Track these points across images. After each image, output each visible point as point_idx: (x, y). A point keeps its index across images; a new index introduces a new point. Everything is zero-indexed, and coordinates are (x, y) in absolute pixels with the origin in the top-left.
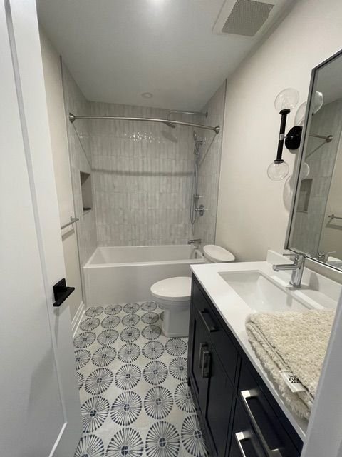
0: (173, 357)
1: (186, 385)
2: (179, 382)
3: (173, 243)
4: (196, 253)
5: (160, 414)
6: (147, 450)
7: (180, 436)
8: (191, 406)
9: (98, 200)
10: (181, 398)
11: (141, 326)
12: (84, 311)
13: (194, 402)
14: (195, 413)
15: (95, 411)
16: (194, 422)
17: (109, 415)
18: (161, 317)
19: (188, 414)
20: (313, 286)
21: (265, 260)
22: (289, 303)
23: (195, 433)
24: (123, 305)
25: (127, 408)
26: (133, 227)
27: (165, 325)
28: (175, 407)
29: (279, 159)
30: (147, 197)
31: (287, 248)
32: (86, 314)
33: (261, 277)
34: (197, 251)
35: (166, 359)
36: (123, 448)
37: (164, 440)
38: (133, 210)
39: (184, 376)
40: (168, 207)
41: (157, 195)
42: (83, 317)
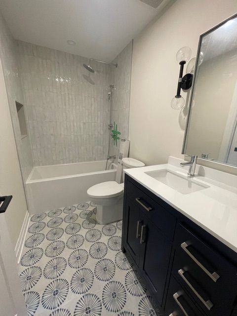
0: (109, 237)
1: (122, 253)
2: (116, 252)
3: (95, 160)
4: (113, 165)
5: (108, 277)
6: (104, 305)
7: (125, 287)
8: (128, 266)
9: (31, 127)
10: (120, 262)
11: (80, 221)
12: (30, 218)
13: (129, 262)
14: (132, 269)
15: (57, 291)
16: (132, 275)
17: (70, 290)
18: (94, 212)
19: (127, 271)
20: (201, 174)
21: (167, 163)
22: (190, 186)
23: (135, 282)
24: (62, 209)
25: (83, 280)
26: (64, 149)
27: (99, 217)
28: (117, 270)
29: (178, 95)
30: (74, 126)
31: (183, 153)
32: (31, 220)
33: (168, 173)
34: (113, 164)
35: (104, 239)
36: (87, 309)
37: (115, 293)
38: (62, 136)
39: (119, 247)
40: (90, 134)
41: (82, 124)
42: (29, 224)
